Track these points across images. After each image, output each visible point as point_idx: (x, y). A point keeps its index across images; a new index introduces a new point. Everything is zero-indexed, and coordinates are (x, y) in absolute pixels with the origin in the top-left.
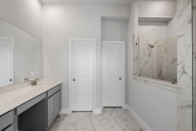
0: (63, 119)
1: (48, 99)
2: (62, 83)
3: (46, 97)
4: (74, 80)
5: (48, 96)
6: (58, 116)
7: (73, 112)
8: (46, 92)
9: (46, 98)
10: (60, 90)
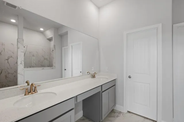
0: (118, 116)
1: (103, 93)
2: (116, 79)
3: (100, 90)
4: (130, 77)
5: (103, 90)
6: (113, 111)
7: (129, 112)
8: (101, 87)
9: (101, 92)
10: (114, 85)
